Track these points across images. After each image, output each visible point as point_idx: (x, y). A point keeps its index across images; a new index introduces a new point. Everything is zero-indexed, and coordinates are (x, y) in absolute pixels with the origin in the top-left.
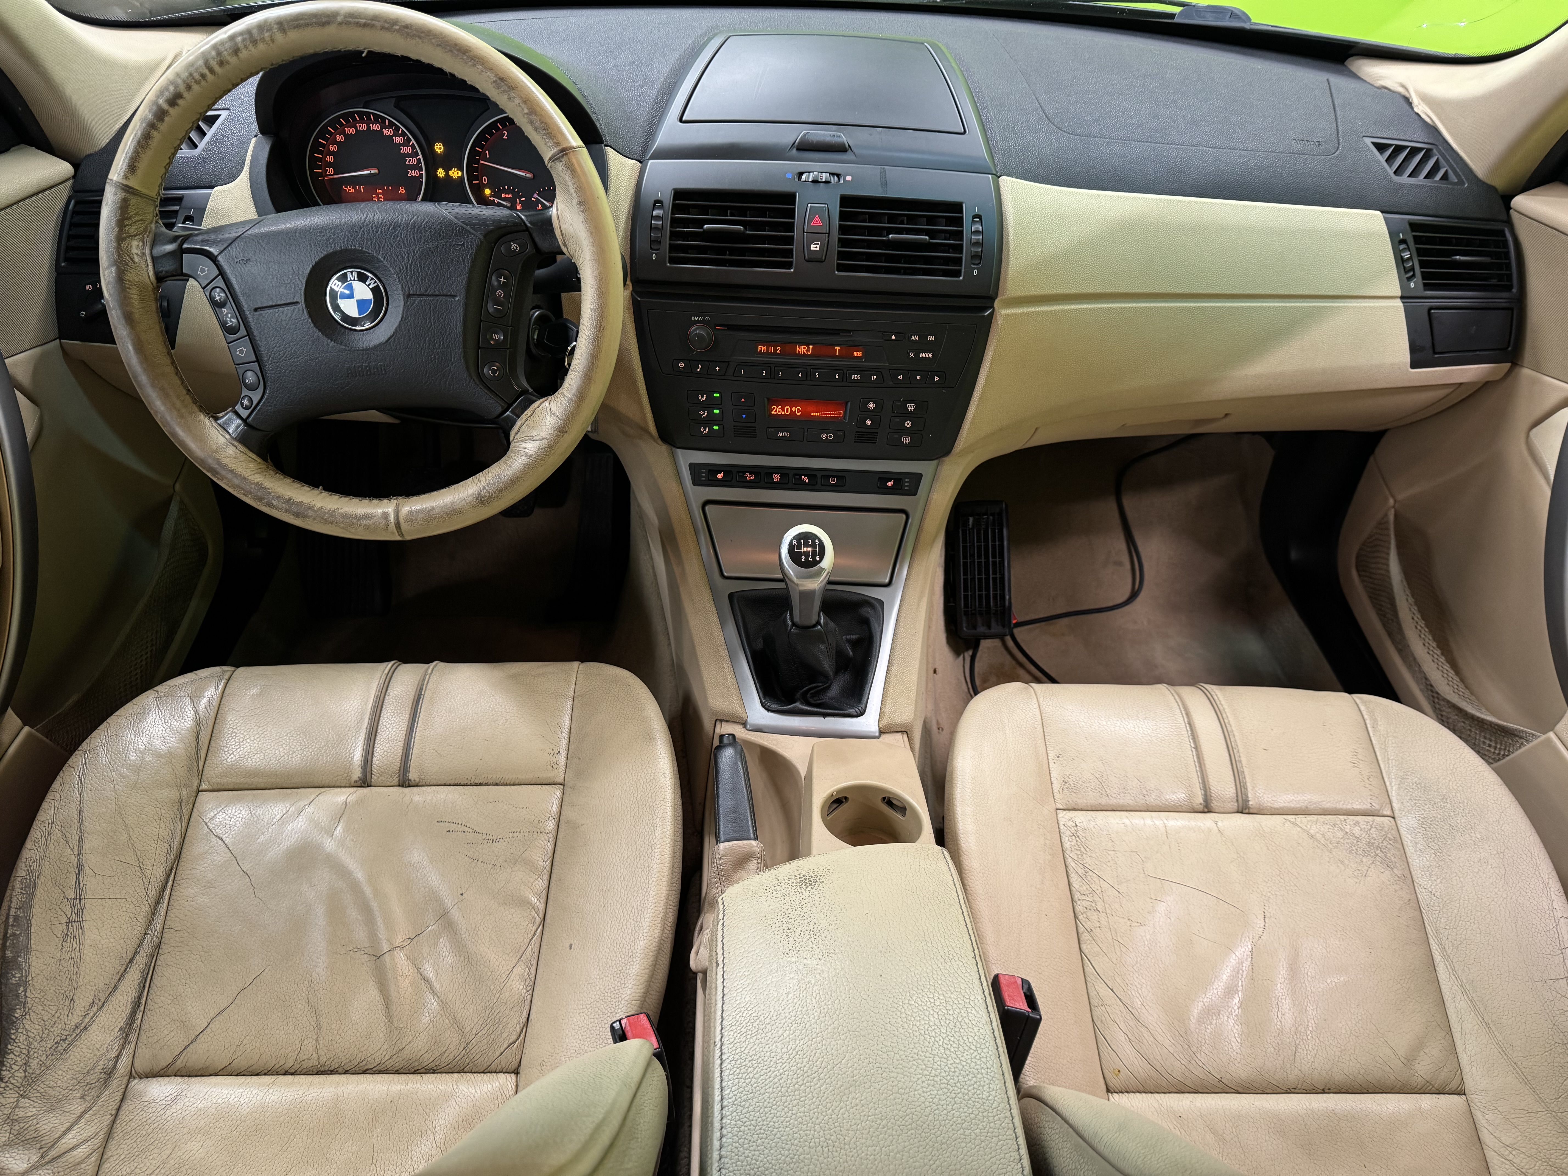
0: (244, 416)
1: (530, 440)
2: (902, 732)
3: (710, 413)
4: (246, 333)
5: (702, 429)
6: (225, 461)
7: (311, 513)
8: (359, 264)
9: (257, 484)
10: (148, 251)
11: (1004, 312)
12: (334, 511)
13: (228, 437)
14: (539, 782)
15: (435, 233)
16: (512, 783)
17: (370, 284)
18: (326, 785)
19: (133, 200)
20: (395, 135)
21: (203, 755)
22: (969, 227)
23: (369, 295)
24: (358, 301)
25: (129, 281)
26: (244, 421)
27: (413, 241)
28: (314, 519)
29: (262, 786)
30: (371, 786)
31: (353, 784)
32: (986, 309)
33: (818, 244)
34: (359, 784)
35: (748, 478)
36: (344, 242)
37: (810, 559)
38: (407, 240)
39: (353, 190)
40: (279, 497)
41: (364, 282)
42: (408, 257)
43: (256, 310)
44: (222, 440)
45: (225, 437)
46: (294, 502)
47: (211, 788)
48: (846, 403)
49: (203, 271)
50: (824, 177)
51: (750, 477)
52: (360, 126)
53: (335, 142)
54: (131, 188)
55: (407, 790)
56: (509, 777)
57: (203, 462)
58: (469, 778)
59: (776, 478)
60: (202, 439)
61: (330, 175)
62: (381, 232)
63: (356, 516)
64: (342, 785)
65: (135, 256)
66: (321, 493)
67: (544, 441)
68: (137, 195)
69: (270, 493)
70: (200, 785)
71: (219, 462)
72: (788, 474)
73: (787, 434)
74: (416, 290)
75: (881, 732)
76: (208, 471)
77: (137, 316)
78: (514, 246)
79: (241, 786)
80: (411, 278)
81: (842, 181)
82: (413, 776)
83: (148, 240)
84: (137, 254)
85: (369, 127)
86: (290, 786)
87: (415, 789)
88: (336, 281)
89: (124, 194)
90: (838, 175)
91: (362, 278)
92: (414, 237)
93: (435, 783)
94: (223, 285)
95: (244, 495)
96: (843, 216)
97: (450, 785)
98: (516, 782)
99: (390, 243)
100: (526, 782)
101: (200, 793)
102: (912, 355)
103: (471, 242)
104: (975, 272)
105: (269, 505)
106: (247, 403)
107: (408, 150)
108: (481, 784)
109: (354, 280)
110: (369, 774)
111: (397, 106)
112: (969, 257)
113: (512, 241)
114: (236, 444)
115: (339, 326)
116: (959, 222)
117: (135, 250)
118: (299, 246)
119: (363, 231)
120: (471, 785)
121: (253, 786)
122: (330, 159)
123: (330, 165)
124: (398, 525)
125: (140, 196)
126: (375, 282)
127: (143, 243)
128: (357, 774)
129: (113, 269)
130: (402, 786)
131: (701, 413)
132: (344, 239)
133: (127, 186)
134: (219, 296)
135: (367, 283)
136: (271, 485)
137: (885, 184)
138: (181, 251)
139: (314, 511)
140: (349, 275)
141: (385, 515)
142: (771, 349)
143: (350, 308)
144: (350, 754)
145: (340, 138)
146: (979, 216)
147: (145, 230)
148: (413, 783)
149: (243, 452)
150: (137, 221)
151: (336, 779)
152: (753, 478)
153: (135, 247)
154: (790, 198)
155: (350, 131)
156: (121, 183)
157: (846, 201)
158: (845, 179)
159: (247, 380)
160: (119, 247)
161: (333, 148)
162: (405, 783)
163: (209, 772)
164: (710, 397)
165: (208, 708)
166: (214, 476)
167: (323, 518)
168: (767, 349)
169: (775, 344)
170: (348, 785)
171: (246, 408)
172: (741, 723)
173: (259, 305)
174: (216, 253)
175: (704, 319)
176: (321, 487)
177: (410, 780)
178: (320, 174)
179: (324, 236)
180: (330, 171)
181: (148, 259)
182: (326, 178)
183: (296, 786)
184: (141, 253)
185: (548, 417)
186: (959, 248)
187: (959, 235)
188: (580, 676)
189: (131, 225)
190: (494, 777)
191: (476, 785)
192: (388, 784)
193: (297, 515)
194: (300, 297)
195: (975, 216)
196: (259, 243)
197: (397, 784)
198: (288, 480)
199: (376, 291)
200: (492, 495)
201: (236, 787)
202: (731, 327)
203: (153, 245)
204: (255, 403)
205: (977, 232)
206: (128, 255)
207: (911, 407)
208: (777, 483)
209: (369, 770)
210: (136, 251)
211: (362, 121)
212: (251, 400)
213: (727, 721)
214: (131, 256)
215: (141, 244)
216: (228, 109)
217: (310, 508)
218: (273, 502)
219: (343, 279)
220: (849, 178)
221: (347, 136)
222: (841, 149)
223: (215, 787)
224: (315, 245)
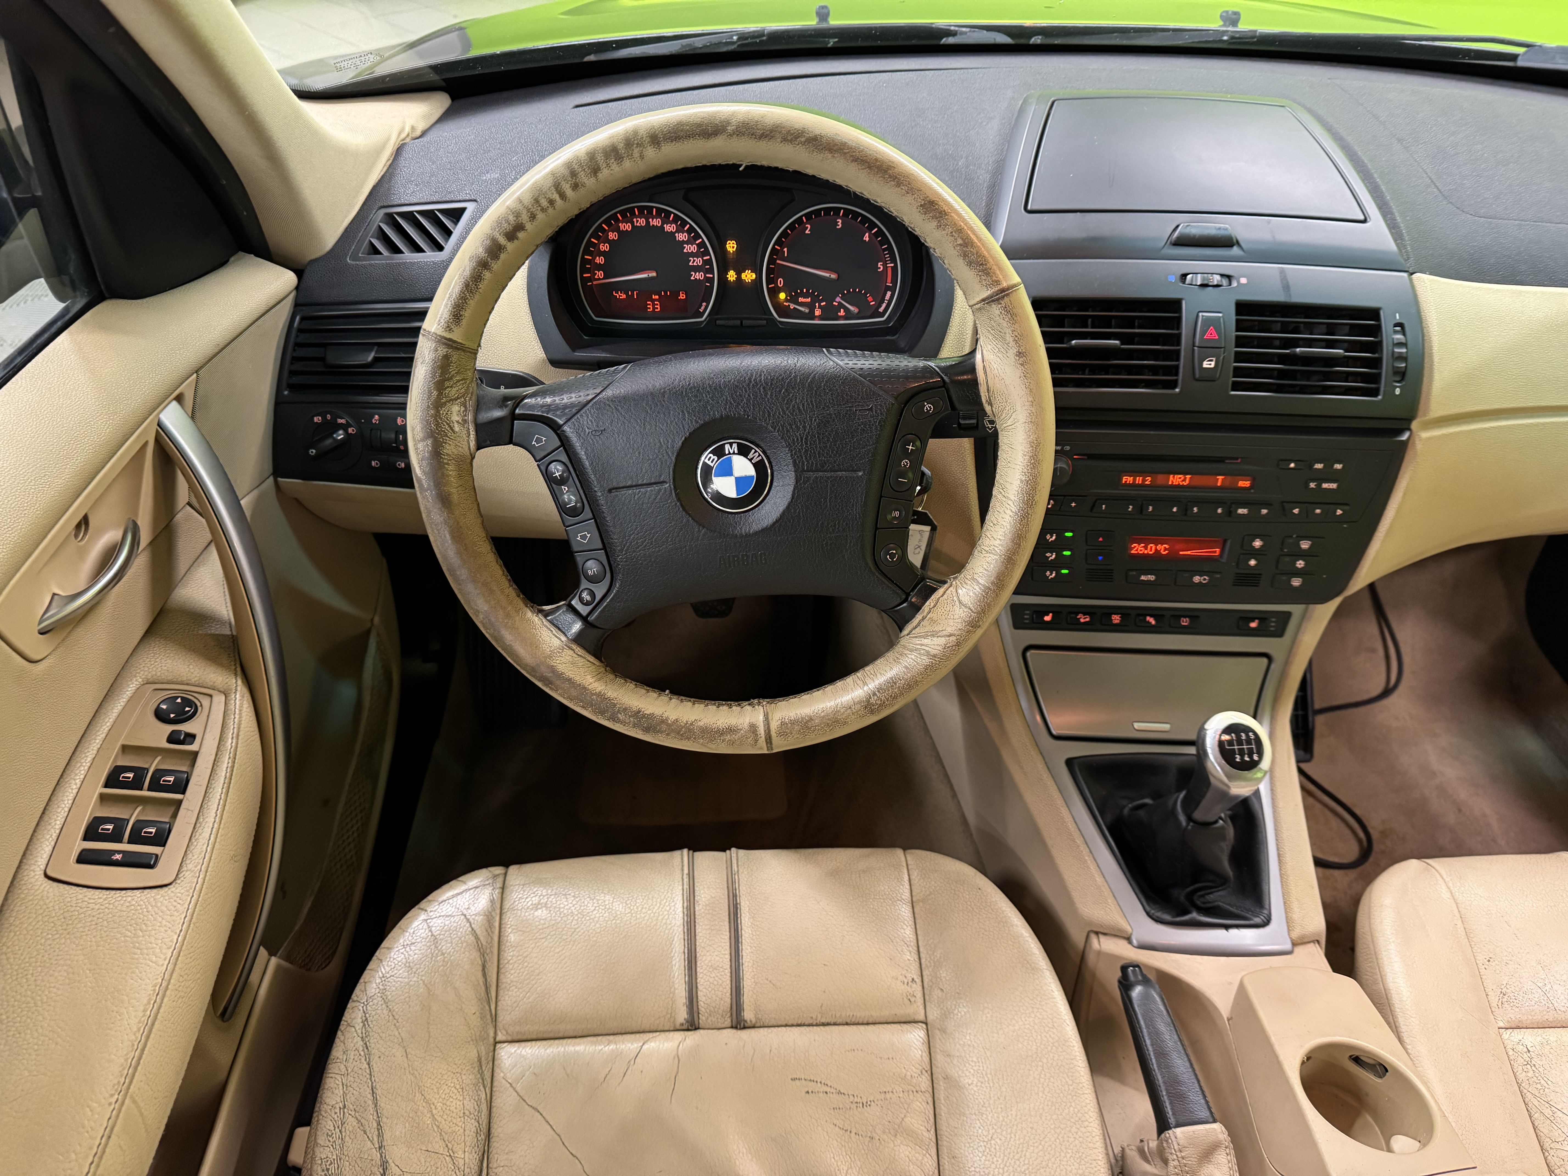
0: (584, 613)
1: (933, 636)
2: (1313, 942)
3: (1059, 555)
4: (591, 516)
5: (1048, 573)
6: (561, 668)
7: (664, 727)
8: (741, 434)
9: (599, 694)
10: (470, 417)
11: (1425, 435)
12: (691, 724)
13: (564, 639)
14: (896, 1020)
15: (838, 395)
16: (865, 1022)
17: (752, 459)
18: (647, 1029)
19: (455, 356)
20: (678, 231)
21: (493, 994)
22: (1390, 336)
23: (751, 471)
24: (738, 480)
25: (448, 455)
26: (584, 619)
27: (811, 406)
28: (668, 735)
29: (571, 1034)
30: (699, 1028)
31: (678, 1027)
32: (1401, 431)
33: (1211, 361)
34: (685, 1027)
35: (1082, 620)
36: (725, 409)
37: (1247, 759)
38: (803, 405)
39: (624, 296)
40: (625, 709)
41: (746, 456)
42: (804, 427)
43: (610, 491)
44: (556, 642)
45: (560, 640)
46: (644, 716)
47: (509, 1038)
48: (1225, 541)
49: (538, 441)
50: (1216, 279)
51: (1084, 619)
52: (637, 221)
53: (607, 241)
54: (455, 342)
55: (744, 1034)
56: (861, 1015)
57: (533, 670)
58: (814, 1017)
59: (1116, 619)
60: (534, 644)
61: (599, 279)
62: (771, 395)
63: (719, 730)
64: (666, 1028)
65: (456, 425)
66: (671, 699)
67: (952, 638)
68: (458, 349)
69: (615, 705)
70: (495, 1033)
71: (553, 669)
72: (1129, 614)
73: (1151, 578)
74: (812, 466)
75: (1294, 944)
76: (539, 680)
77: (455, 497)
78: (928, 406)
79: (545, 1036)
80: (806, 451)
81: (1234, 284)
82: (748, 1015)
83: (471, 404)
84: (458, 422)
85: (648, 222)
86: (604, 1033)
87: (752, 1031)
88: (711, 455)
89: (445, 350)
90: (1229, 277)
91: (743, 451)
92: (811, 401)
93: (775, 1024)
94: (564, 458)
95: (583, 707)
96: (1240, 325)
97: (792, 1026)
98: (870, 1021)
99: (783, 410)
100: (882, 1020)
101: (498, 1046)
102: (1312, 485)
103: (881, 406)
104: (1398, 391)
105: (613, 718)
106: (588, 598)
107: (693, 248)
108: (828, 1024)
109: (734, 453)
110: (696, 1015)
111: (686, 198)
112: (1391, 372)
113: (924, 401)
114: (574, 647)
115: (711, 508)
116: (1376, 330)
117: (455, 418)
118: (670, 413)
119: (749, 396)
120: (817, 1025)
121: (560, 1035)
122: (600, 260)
123: (599, 267)
124: (769, 739)
125: (464, 351)
126: (760, 455)
127: (465, 407)
128: (682, 1015)
129: (429, 442)
130: (736, 1028)
131: (1048, 555)
132: (726, 405)
133: (450, 340)
134: (557, 470)
135: (750, 456)
136: (615, 695)
137: (1287, 287)
138: (513, 417)
139: (668, 725)
140: (727, 447)
141: (753, 728)
142: (1139, 480)
143: (725, 486)
144: (671, 988)
145: (612, 236)
146: (1400, 325)
147: (466, 392)
148: (749, 1024)
149: (581, 656)
150: (458, 381)
151: (658, 1022)
152: (1088, 620)
153: (455, 412)
154: (1174, 305)
155: (626, 227)
156: (440, 336)
157: (1243, 307)
158: (1238, 282)
159: (589, 572)
160: (437, 416)
161: (604, 247)
162: (739, 1024)
163: (505, 1018)
164: (1060, 536)
165: (489, 930)
166: (547, 685)
167: (678, 733)
168: (1134, 480)
169: (1143, 473)
170: (672, 1029)
171: (587, 604)
172: (1124, 938)
173: (615, 485)
174: (561, 422)
175: (1062, 449)
176: (667, 691)
177: (746, 1021)
178: (590, 279)
179: (700, 401)
180: (600, 274)
181: (470, 427)
182: (595, 283)
183: (611, 1032)
184: (462, 420)
185: (957, 608)
186: (1376, 363)
187: (1376, 347)
188: (915, 874)
189: (451, 387)
190: (843, 1015)
191: (823, 1025)
192: (720, 1026)
193: (647, 730)
194: (667, 475)
195: (1396, 325)
196: (617, 410)
197: (730, 1025)
198: (631, 685)
199: (759, 467)
200: (884, 703)
201: (540, 1036)
202: (1091, 457)
203: (478, 408)
204: (598, 599)
205: (1400, 344)
206: (448, 424)
207: (1305, 545)
208: (1116, 625)
209: (695, 1009)
210: (457, 419)
211: (641, 214)
212: (592, 594)
213: (1105, 934)
214: (451, 424)
215: (463, 409)
216: (475, 201)
217: (664, 721)
218: (619, 715)
219: (719, 452)
220: (1243, 281)
221: (621, 234)
222: (1226, 242)
223: (516, 1038)
224: (688, 412)
